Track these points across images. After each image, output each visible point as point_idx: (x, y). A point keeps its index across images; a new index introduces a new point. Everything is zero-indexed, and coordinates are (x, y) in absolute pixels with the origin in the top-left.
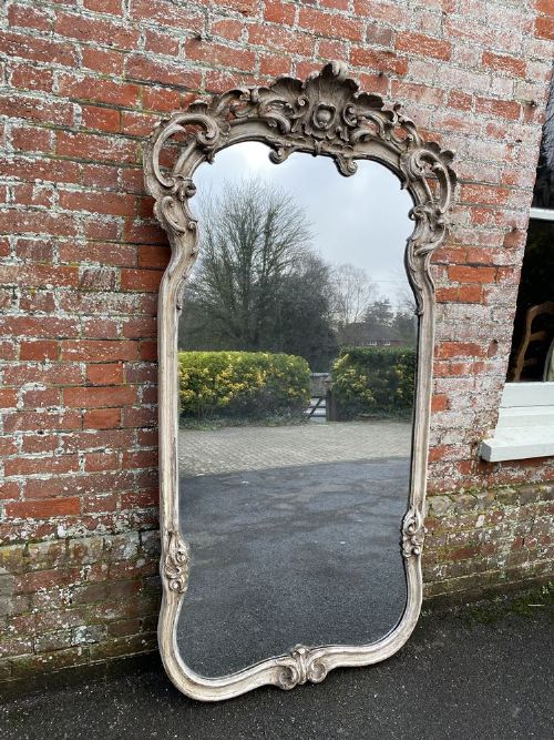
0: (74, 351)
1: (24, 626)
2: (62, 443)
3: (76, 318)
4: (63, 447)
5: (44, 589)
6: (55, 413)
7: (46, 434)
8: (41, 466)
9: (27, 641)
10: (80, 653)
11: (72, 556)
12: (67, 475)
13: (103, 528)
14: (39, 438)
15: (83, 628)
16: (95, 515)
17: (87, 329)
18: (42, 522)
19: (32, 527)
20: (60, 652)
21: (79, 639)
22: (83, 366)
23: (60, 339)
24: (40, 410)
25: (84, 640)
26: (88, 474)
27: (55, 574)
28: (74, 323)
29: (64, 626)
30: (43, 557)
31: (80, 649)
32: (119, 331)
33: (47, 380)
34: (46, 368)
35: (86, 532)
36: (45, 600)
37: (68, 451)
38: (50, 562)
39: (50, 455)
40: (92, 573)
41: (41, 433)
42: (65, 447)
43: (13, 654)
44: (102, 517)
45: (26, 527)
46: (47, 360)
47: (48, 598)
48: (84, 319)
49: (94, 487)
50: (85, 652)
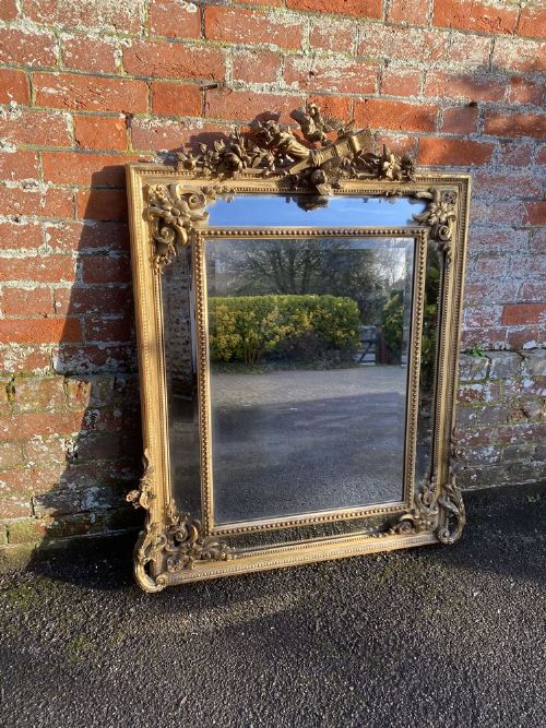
0: (51, 91)
1: (18, 483)
2: (49, 237)
3: (50, 34)
4: (49, 243)
5: (40, 437)
6: (34, 190)
7: (24, 221)
8: (21, 269)
9: (23, 501)
10: (93, 520)
11: (72, 396)
12: (57, 286)
13: (114, 363)
14: (14, 227)
15: (95, 489)
16: (102, 345)
17: (69, 54)
18: (31, 350)
19: (18, 355)
20: (68, 517)
21: (90, 502)
22: (68, 116)
23: (30, 69)
24: (10, 185)
25: (96, 504)
26: (87, 286)
27: (53, 419)
28: (49, 43)
29: (70, 486)
30: (33, 394)
31: (93, 516)
32: (118, 63)
33: (16, 136)
34: (13, 117)
35: (92, 367)
36: (43, 452)
37: (59, 251)
38: (44, 403)
39: (33, 253)
40: (102, 420)
41: (17, 220)
42: (53, 243)
43: (8, 517)
44: (112, 348)
45: (10, 355)
46: (14, 104)
47: (45, 448)
48: (65, 36)
49: (98, 305)
50: (99, 519)
